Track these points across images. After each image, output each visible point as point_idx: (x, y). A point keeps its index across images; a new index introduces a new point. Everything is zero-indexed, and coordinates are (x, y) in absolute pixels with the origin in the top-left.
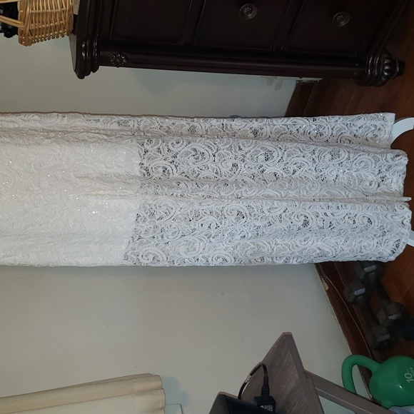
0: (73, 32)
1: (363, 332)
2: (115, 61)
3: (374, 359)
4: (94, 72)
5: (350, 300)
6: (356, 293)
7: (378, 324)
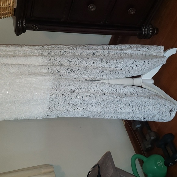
0: (14, 15)
1: (140, 143)
2: (33, 28)
3: (145, 156)
4: (24, 33)
5: (135, 129)
6: (137, 126)
7: (146, 140)
